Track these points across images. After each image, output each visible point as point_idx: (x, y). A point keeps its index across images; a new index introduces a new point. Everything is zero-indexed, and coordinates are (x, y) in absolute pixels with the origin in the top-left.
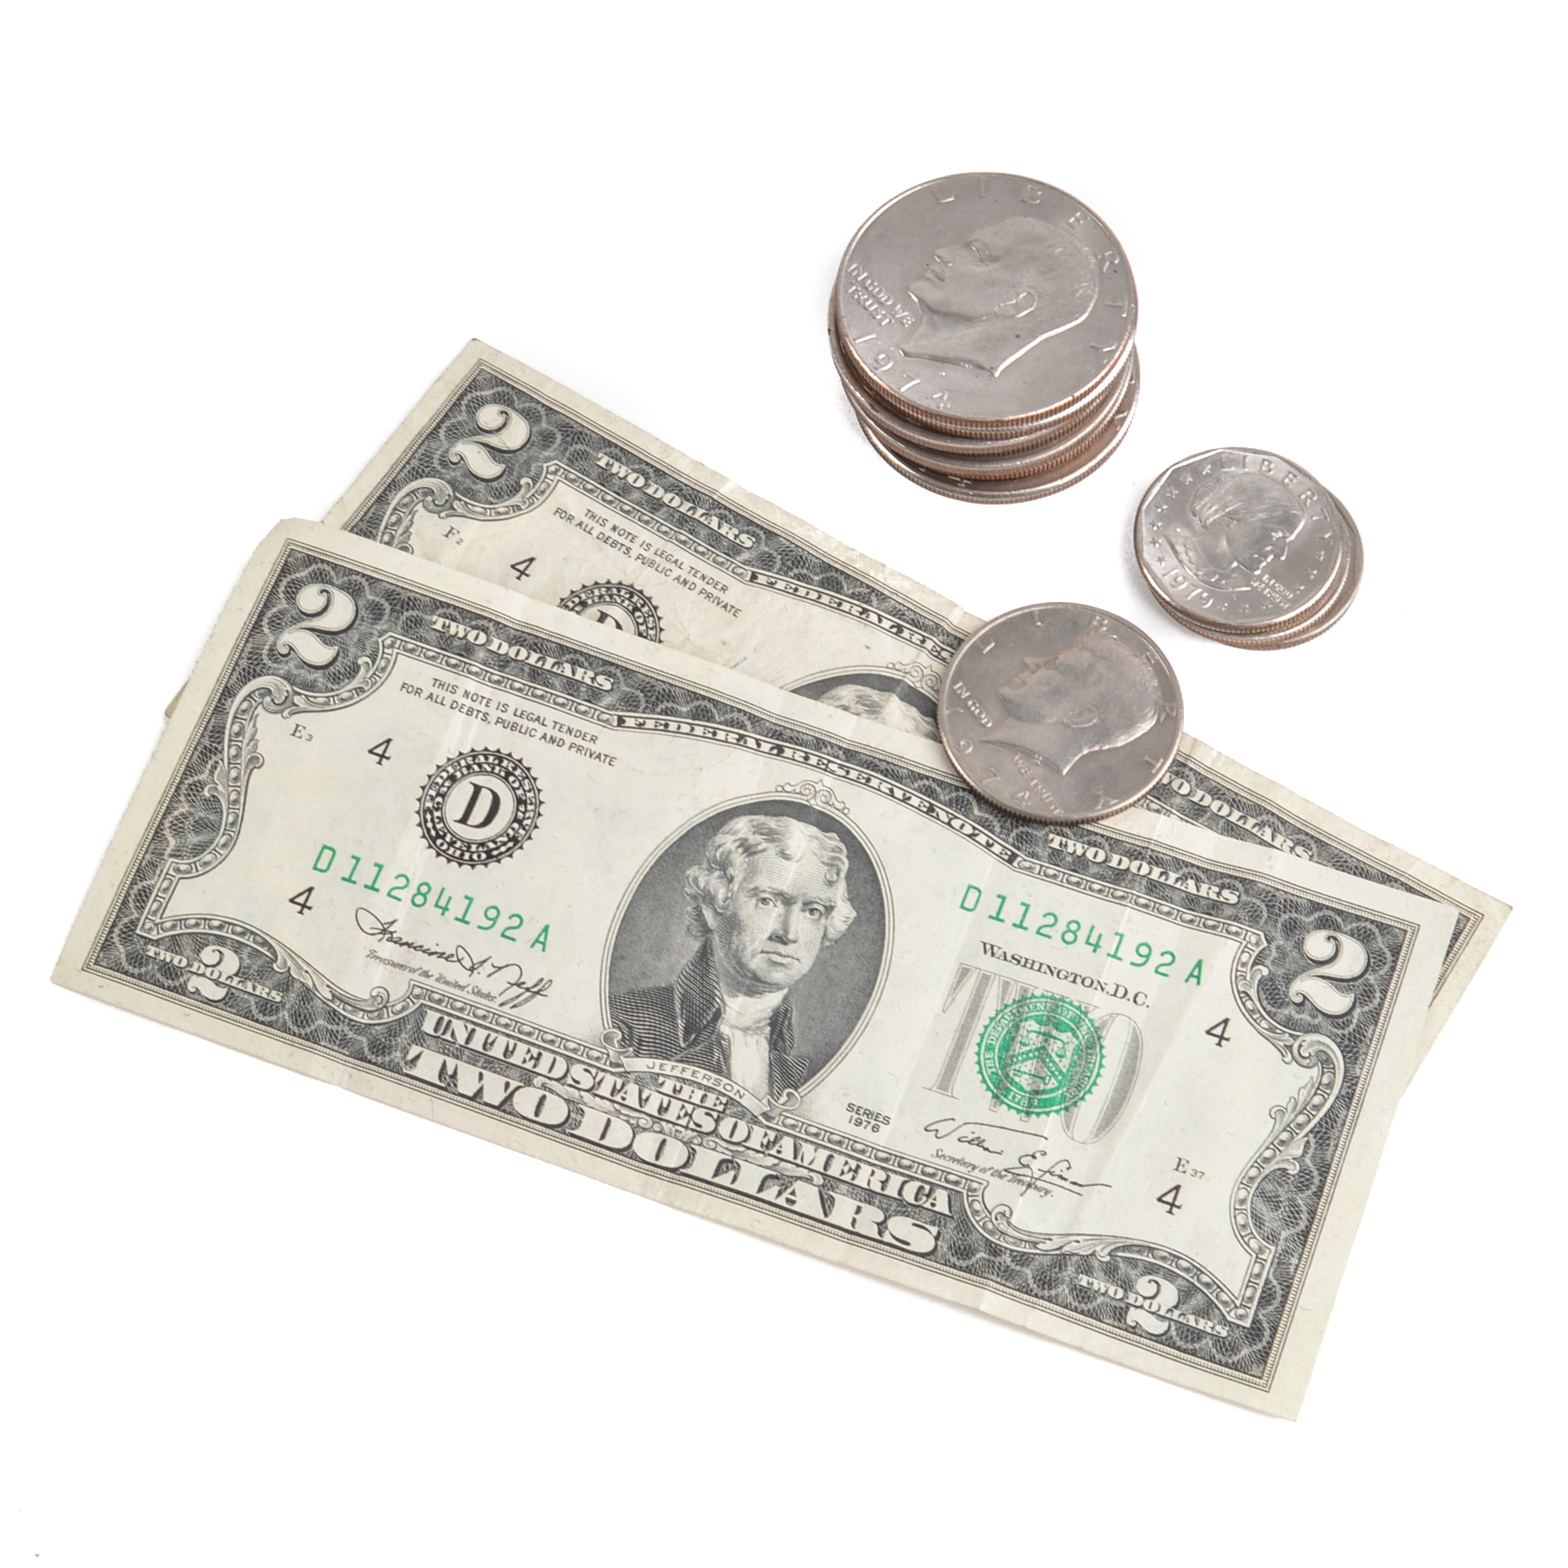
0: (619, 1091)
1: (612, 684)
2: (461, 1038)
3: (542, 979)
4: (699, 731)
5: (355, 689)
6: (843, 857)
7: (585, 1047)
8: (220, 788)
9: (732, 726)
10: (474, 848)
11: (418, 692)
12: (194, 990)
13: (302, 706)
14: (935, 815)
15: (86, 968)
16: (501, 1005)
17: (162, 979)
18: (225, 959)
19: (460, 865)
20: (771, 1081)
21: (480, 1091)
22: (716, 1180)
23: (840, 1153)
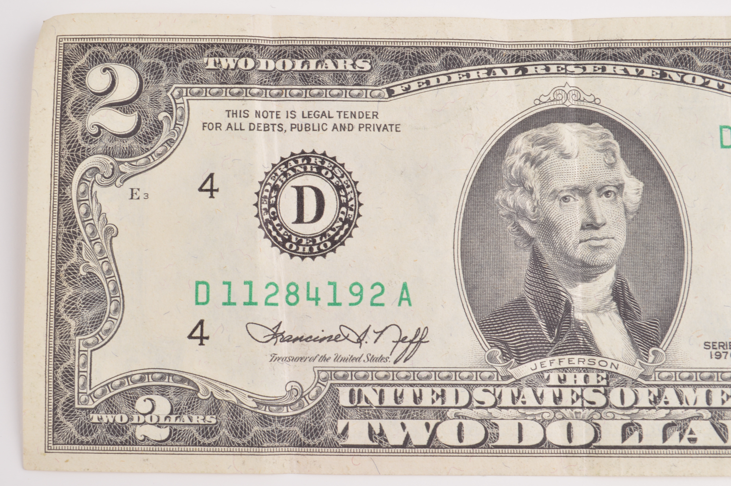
0: (518, 398)
1: (370, 64)
2: (374, 400)
3: (419, 329)
4: (455, 77)
5: (166, 142)
6: (612, 140)
7: (476, 372)
8: (91, 264)
9: (479, 64)
10: (318, 240)
11: (218, 126)
12: (143, 438)
13: (128, 172)
14: (668, 78)
15: (48, 450)
16: (395, 362)
17: (113, 438)
18: (157, 404)
19: (313, 258)
20: (636, 348)
21: (408, 437)
22: (626, 443)
23: (715, 386)
